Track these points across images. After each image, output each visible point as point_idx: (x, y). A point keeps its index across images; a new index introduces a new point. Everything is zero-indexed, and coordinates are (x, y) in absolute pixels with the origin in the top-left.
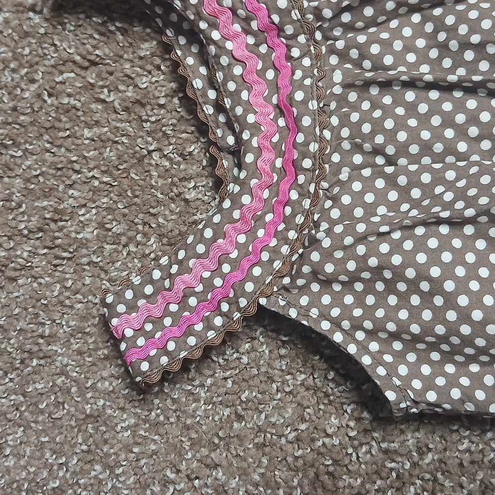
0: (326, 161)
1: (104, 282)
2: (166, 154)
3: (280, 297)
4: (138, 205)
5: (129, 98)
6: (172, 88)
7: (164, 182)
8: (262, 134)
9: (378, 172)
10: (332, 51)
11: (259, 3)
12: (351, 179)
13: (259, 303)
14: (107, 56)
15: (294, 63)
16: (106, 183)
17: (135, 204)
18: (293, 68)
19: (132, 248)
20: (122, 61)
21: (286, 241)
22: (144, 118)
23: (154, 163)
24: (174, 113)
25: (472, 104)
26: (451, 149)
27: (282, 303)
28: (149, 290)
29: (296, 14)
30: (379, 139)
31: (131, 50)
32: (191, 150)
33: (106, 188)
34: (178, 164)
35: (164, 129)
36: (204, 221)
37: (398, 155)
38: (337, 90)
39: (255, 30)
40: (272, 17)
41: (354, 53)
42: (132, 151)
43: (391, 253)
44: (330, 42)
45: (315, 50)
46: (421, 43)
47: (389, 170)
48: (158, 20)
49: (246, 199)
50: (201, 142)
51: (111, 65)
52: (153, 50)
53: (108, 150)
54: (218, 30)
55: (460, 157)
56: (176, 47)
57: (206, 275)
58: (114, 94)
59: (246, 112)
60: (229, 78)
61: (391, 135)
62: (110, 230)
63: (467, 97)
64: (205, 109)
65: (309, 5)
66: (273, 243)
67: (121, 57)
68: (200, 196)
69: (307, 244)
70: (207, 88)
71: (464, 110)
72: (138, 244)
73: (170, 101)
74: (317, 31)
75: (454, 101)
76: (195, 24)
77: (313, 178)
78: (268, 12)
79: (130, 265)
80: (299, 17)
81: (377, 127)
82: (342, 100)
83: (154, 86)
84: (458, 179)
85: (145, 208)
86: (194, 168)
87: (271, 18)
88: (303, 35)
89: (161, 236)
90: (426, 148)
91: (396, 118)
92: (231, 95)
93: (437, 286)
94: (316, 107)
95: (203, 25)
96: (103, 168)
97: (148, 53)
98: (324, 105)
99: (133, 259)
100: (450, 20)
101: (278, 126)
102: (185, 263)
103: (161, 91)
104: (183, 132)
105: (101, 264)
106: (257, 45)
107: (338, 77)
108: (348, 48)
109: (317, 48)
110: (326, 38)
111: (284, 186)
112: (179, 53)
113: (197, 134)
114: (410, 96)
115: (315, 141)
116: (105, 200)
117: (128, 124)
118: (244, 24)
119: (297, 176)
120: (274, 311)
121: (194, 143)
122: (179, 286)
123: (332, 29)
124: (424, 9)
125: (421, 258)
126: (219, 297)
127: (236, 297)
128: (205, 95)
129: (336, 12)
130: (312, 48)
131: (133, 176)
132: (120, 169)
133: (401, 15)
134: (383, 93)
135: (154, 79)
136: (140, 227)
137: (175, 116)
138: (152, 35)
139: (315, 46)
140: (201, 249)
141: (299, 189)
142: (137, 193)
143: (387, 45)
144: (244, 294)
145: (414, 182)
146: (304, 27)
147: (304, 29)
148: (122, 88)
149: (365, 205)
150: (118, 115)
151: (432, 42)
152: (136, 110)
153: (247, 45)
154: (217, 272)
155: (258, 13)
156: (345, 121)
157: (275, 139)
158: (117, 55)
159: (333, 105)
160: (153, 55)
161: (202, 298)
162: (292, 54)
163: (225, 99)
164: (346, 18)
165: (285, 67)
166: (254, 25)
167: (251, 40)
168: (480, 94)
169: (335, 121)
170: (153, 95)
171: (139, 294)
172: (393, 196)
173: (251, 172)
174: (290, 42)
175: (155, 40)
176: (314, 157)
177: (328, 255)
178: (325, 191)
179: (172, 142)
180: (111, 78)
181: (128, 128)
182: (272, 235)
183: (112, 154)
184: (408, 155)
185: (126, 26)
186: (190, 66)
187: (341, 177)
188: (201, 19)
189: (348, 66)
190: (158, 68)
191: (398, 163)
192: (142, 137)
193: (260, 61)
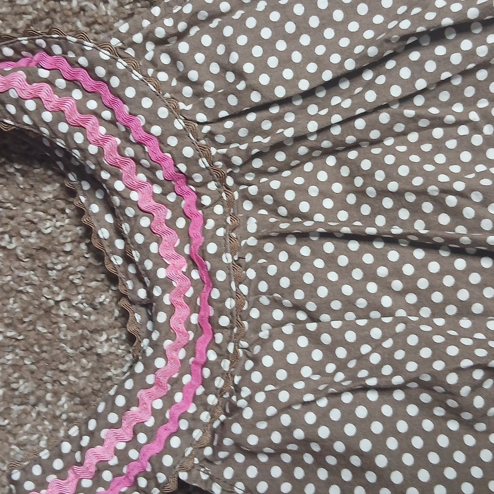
0: (245, 317)
1: (13, 447)
2: (74, 304)
3: (202, 470)
4: (47, 360)
5: (32, 244)
6: (78, 234)
7: (75, 334)
8: (174, 291)
9: (300, 329)
10: (245, 196)
11: (163, 152)
12: (272, 338)
13: (179, 479)
14: (6, 199)
15: (206, 211)
16: (11, 338)
17: (43, 359)
18: (205, 217)
19: (42, 408)
20: (23, 204)
21: (205, 406)
22: (50, 265)
23: (62, 313)
24: (82, 259)
25: (393, 256)
26: (374, 304)
27: (204, 477)
28: (58, 464)
29: (203, 162)
30: (299, 295)
31: (32, 192)
32: (101, 300)
33: (11, 343)
34: (89, 314)
35: (71, 277)
36: (116, 386)
37: (320, 311)
38: (252, 241)
39: (161, 179)
40: (178, 166)
41: (268, 199)
42: (37, 303)
43: (317, 425)
44: (242, 187)
45: (227, 197)
46: (337, 188)
47: (312, 327)
48: (59, 163)
49: (160, 363)
50: (112, 290)
51: (12, 209)
52: (56, 193)
53: (11, 301)
54: (122, 180)
55: (386, 312)
56: (79, 192)
57: (121, 446)
58: (17, 240)
59: (157, 266)
60: (135, 231)
61: (311, 291)
62: (17, 390)
63: (388, 248)
64: (112, 259)
65: (217, 153)
66: (192, 409)
67: (22, 200)
68: (113, 350)
69: (228, 411)
70: (114, 238)
71: (386, 262)
72: (47, 404)
73: (77, 247)
74: (228, 177)
75: (375, 252)
76: (96, 173)
77: (230, 337)
78: (174, 162)
79: (40, 428)
80: (208, 165)
81: (296, 281)
82: (257, 251)
83: (59, 231)
84: (384, 338)
85: (54, 364)
86: (106, 319)
87: (177, 168)
88: (213, 182)
89: (72, 395)
90: (349, 304)
91: (315, 271)
92: (139, 247)
93: (368, 461)
94: (230, 261)
95: (105, 175)
96: (7, 321)
97: (51, 196)
98: (239, 258)
99: (42, 420)
100: (366, 165)
101: (191, 279)
102: (96, 434)
103: (66, 237)
104: (92, 281)
105: (9, 427)
106: (164, 194)
107: (252, 226)
108: (261, 194)
109: (229, 194)
110: (238, 183)
111: (201, 346)
112: (83, 199)
113: (107, 283)
114: (329, 247)
115: (232, 297)
116: (10, 357)
117: (32, 272)
118: (149, 174)
119: (214, 334)
120: (197, 486)
121: (104, 291)
122: (91, 460)
123: (243, 175)
124: (338, 151)
125: (350, 430)
126: (136, 472)
127: (154, 472)
128: (112, 245)
129: (246, 160)
130: (224, 195)
131: (40, 329)
132: (25, 322)
133: (315, 158)
134: (301, 243)
135: (58, 224)
136: (49, 386)
137: (83, 263)
138: (55, 177)
139: (227, 193)
140: (113, 418)
141: (217, 349)
142: (45, 348)
143: (302, 192)
144: (162, 469)
145: (338, 340)
146: (212, 173)
147: (214, 176)
148: (24, 233)
149: (287, 367)
150: (22, 263)
151: (349, 187)
152: (41, 257)
153: (154, 195)
154: (133, 443)
155: (162, 162)
156: (262, 273)
157: (190, 293)
158: (17, 199)
159: (249, 257)
160: (56, 198)
161: (118, 472)
162: (203, 202)
163: (134, 252)
164: (257, 163)
165: (197, 215)
166: (160, 175)
167: (157, 190)
168: (402, 245)
169: (251, 274)
170: (58, 241)
171: (48, 469)
172: (317, 355)
173: (163, 332)
174: (200, 190)
175: (58, 182)
176: (231, 314)
177: (250, 427)
178: (245, 350)
179: (80, 292)
180: (12, 222)
181: (32, 276)
182: (191, 400)
183: (16, 305)
184: (330, 311)
185: (26, 168)
186: (95, 214)
187: (261, 335)
188: (102, 169)
189: (263, 212)
190: (63, 211)
191: (320, 319)
192: (48, 287)
193: (168, 210)
